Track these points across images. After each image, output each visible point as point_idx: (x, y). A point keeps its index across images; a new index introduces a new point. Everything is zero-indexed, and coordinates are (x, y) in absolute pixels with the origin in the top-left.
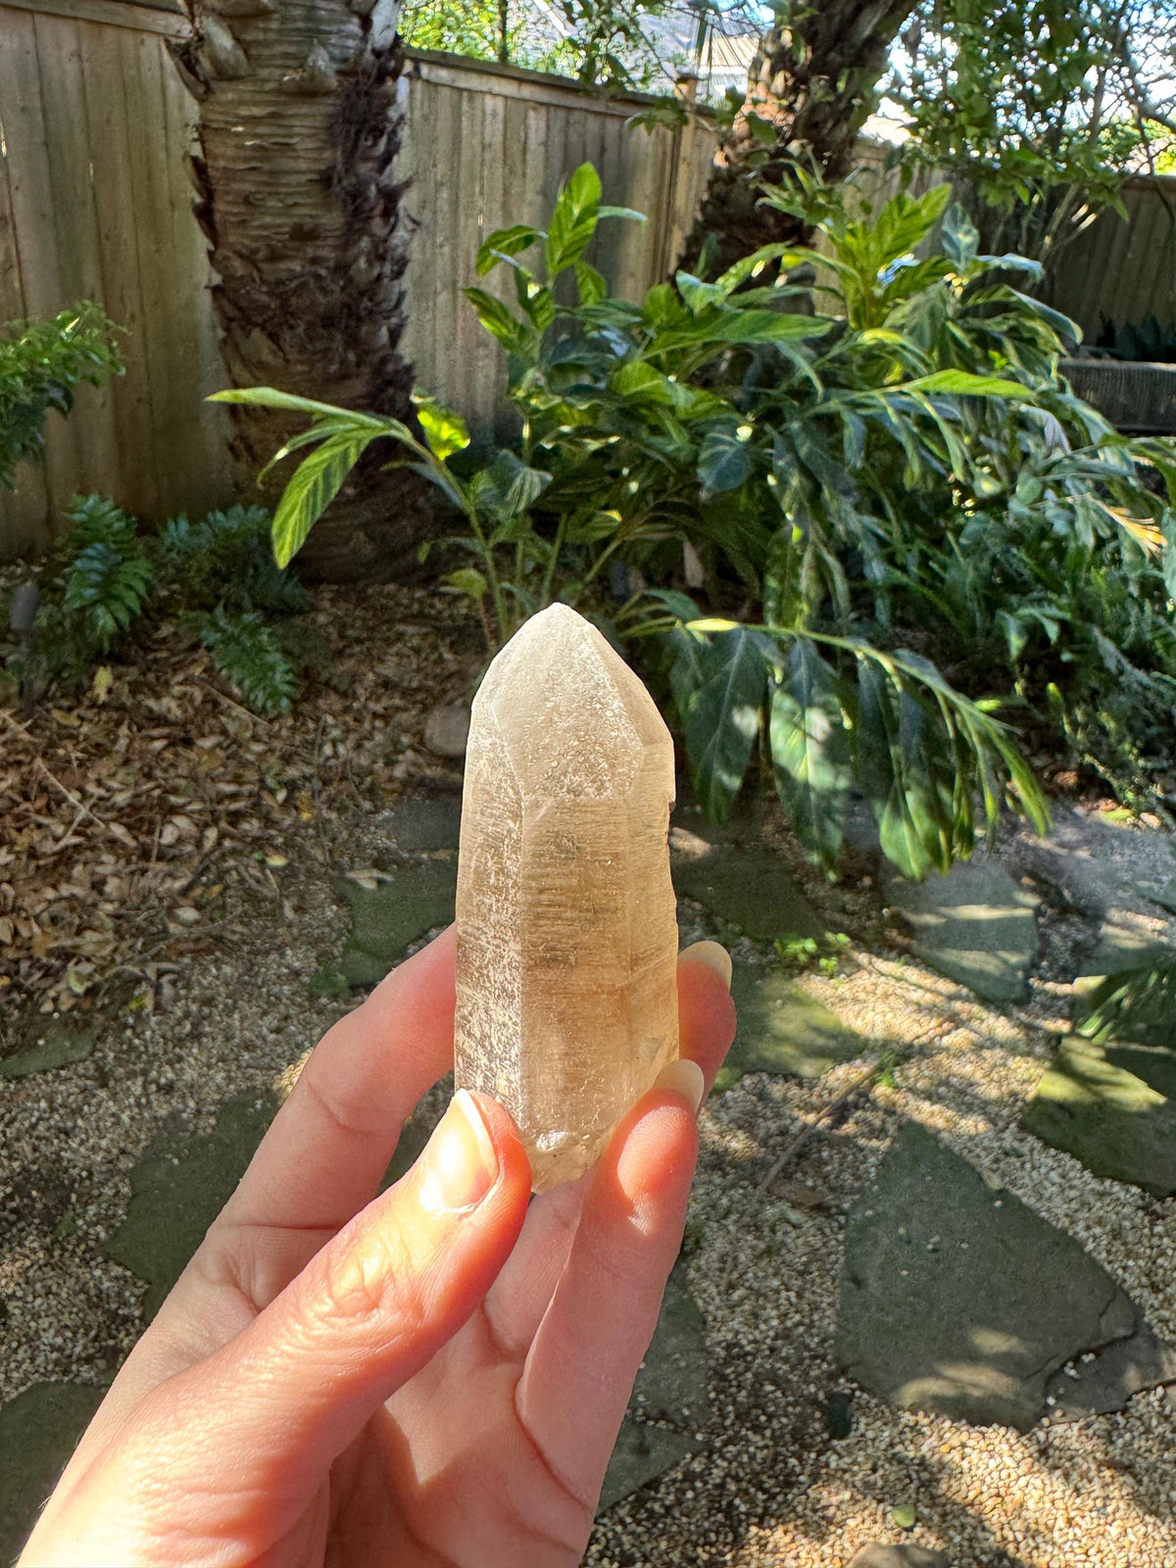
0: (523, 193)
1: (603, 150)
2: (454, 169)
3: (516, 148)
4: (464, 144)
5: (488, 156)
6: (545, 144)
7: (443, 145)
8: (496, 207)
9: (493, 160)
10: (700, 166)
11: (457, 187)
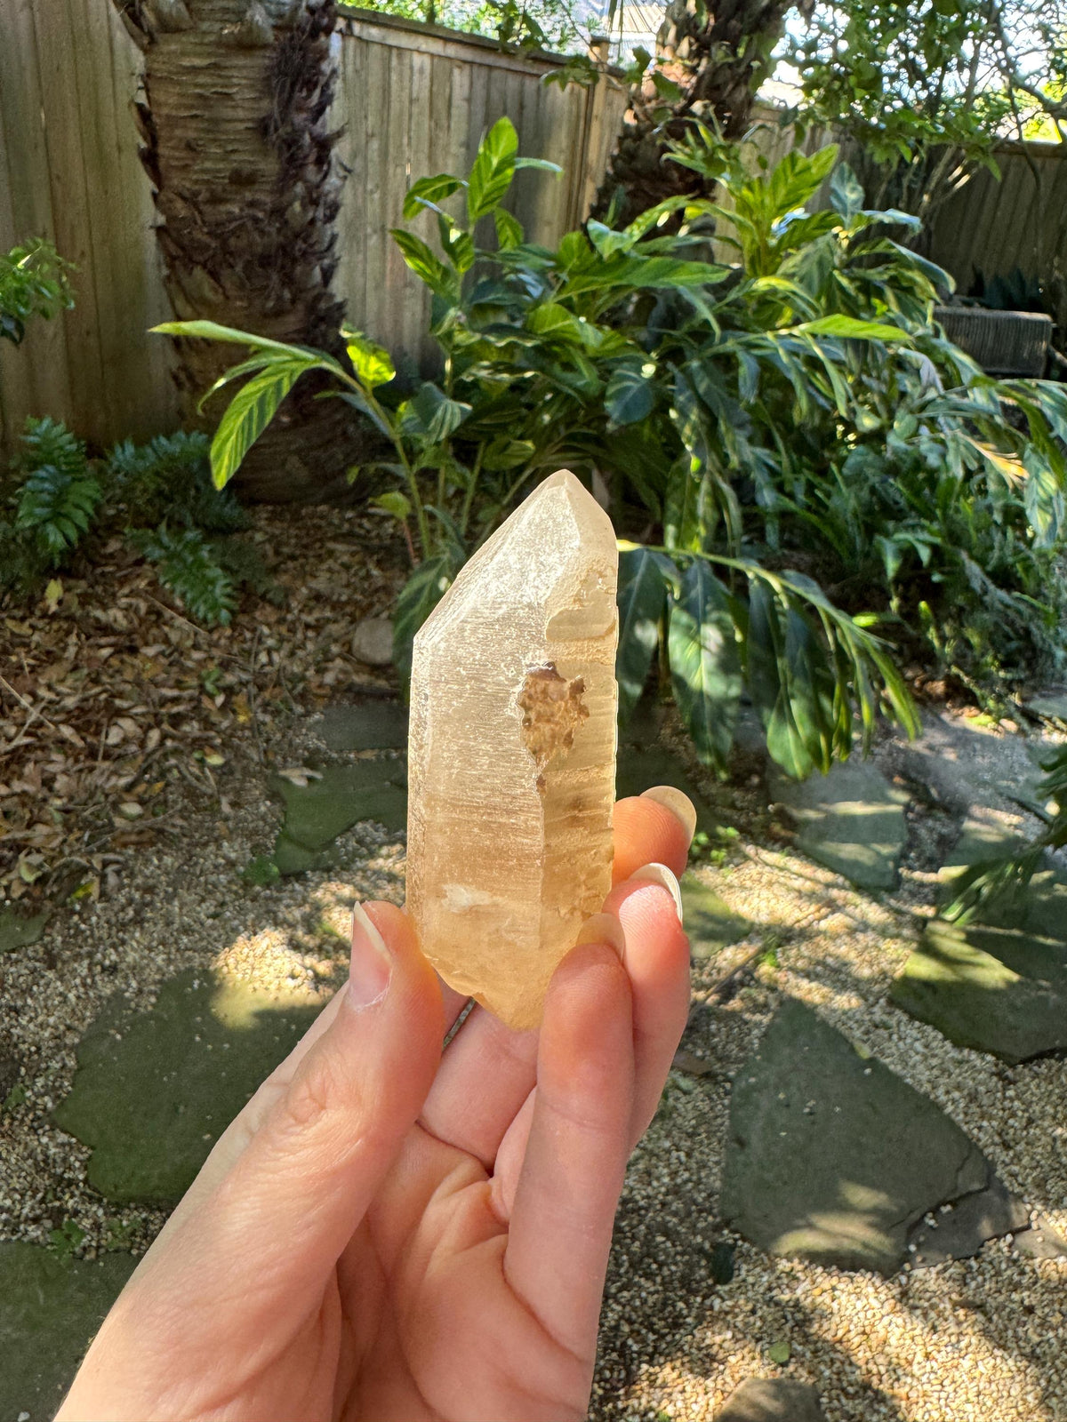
0: (448, 145)
1: (522, 107)
2: (384, 120)
3: (441, 104)
4: (394, 97)
5: (415, 110)
6: (469, 100)
7: (374, 99)
8: (423, 157)
9: (420, 113)
10: (612, 125)
11: (387, 137)
